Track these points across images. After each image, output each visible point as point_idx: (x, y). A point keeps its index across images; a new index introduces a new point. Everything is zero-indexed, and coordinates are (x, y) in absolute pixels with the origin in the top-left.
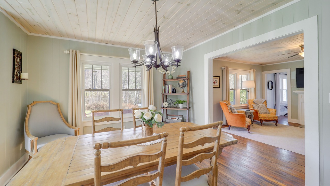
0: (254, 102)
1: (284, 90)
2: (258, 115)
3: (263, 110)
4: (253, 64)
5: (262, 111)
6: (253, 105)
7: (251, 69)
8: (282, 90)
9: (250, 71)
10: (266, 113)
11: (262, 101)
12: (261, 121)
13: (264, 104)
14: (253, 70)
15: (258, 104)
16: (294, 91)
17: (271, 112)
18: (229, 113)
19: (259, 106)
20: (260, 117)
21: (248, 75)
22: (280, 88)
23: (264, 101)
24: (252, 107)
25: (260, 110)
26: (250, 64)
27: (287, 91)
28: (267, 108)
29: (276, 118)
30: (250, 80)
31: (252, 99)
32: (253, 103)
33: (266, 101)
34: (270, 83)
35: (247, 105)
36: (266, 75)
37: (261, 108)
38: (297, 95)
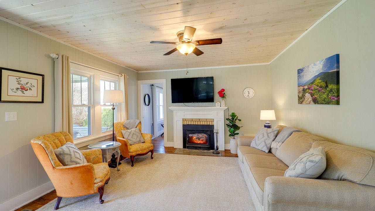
0: (124, 125)
1: (161, 106)
2: (127, 149)
3: (136, 138)
4: (124, 67)
5: (134, 140)
6: (122, 131)
7: (121, 73)
8: (159, 106)
9: (120, 75)
10: (139, 142)
11: (135, 123)
12: (132, 157)
13: (138, 128)
14: (123, 75)
15: (131, 127)
16: (169, 108)
17: (145, 138)
18: (51, 168)
19: (131, 132)
20: (130, 152)
21: (117, 83)
22: (157, 104)
23: (138, 122)
24: (121, 136)
25: (132, 139)
26: (119, 65)
27: (163, 107)
28: (142, 134)
29: (151, 148)
30: (119, 89)
31: (123, 121)
32: (122, 128)
33: (140, 122)
34: (147, 97)
35: (112, 133)
36: (141, 85)
37: (133, 134)
38: (172, 112)
